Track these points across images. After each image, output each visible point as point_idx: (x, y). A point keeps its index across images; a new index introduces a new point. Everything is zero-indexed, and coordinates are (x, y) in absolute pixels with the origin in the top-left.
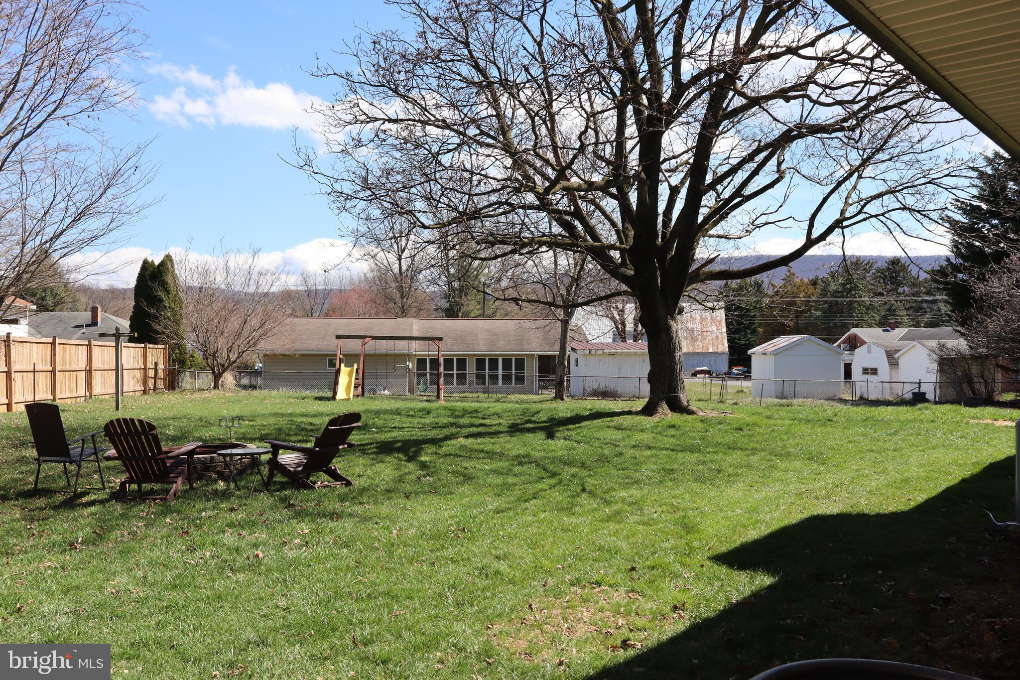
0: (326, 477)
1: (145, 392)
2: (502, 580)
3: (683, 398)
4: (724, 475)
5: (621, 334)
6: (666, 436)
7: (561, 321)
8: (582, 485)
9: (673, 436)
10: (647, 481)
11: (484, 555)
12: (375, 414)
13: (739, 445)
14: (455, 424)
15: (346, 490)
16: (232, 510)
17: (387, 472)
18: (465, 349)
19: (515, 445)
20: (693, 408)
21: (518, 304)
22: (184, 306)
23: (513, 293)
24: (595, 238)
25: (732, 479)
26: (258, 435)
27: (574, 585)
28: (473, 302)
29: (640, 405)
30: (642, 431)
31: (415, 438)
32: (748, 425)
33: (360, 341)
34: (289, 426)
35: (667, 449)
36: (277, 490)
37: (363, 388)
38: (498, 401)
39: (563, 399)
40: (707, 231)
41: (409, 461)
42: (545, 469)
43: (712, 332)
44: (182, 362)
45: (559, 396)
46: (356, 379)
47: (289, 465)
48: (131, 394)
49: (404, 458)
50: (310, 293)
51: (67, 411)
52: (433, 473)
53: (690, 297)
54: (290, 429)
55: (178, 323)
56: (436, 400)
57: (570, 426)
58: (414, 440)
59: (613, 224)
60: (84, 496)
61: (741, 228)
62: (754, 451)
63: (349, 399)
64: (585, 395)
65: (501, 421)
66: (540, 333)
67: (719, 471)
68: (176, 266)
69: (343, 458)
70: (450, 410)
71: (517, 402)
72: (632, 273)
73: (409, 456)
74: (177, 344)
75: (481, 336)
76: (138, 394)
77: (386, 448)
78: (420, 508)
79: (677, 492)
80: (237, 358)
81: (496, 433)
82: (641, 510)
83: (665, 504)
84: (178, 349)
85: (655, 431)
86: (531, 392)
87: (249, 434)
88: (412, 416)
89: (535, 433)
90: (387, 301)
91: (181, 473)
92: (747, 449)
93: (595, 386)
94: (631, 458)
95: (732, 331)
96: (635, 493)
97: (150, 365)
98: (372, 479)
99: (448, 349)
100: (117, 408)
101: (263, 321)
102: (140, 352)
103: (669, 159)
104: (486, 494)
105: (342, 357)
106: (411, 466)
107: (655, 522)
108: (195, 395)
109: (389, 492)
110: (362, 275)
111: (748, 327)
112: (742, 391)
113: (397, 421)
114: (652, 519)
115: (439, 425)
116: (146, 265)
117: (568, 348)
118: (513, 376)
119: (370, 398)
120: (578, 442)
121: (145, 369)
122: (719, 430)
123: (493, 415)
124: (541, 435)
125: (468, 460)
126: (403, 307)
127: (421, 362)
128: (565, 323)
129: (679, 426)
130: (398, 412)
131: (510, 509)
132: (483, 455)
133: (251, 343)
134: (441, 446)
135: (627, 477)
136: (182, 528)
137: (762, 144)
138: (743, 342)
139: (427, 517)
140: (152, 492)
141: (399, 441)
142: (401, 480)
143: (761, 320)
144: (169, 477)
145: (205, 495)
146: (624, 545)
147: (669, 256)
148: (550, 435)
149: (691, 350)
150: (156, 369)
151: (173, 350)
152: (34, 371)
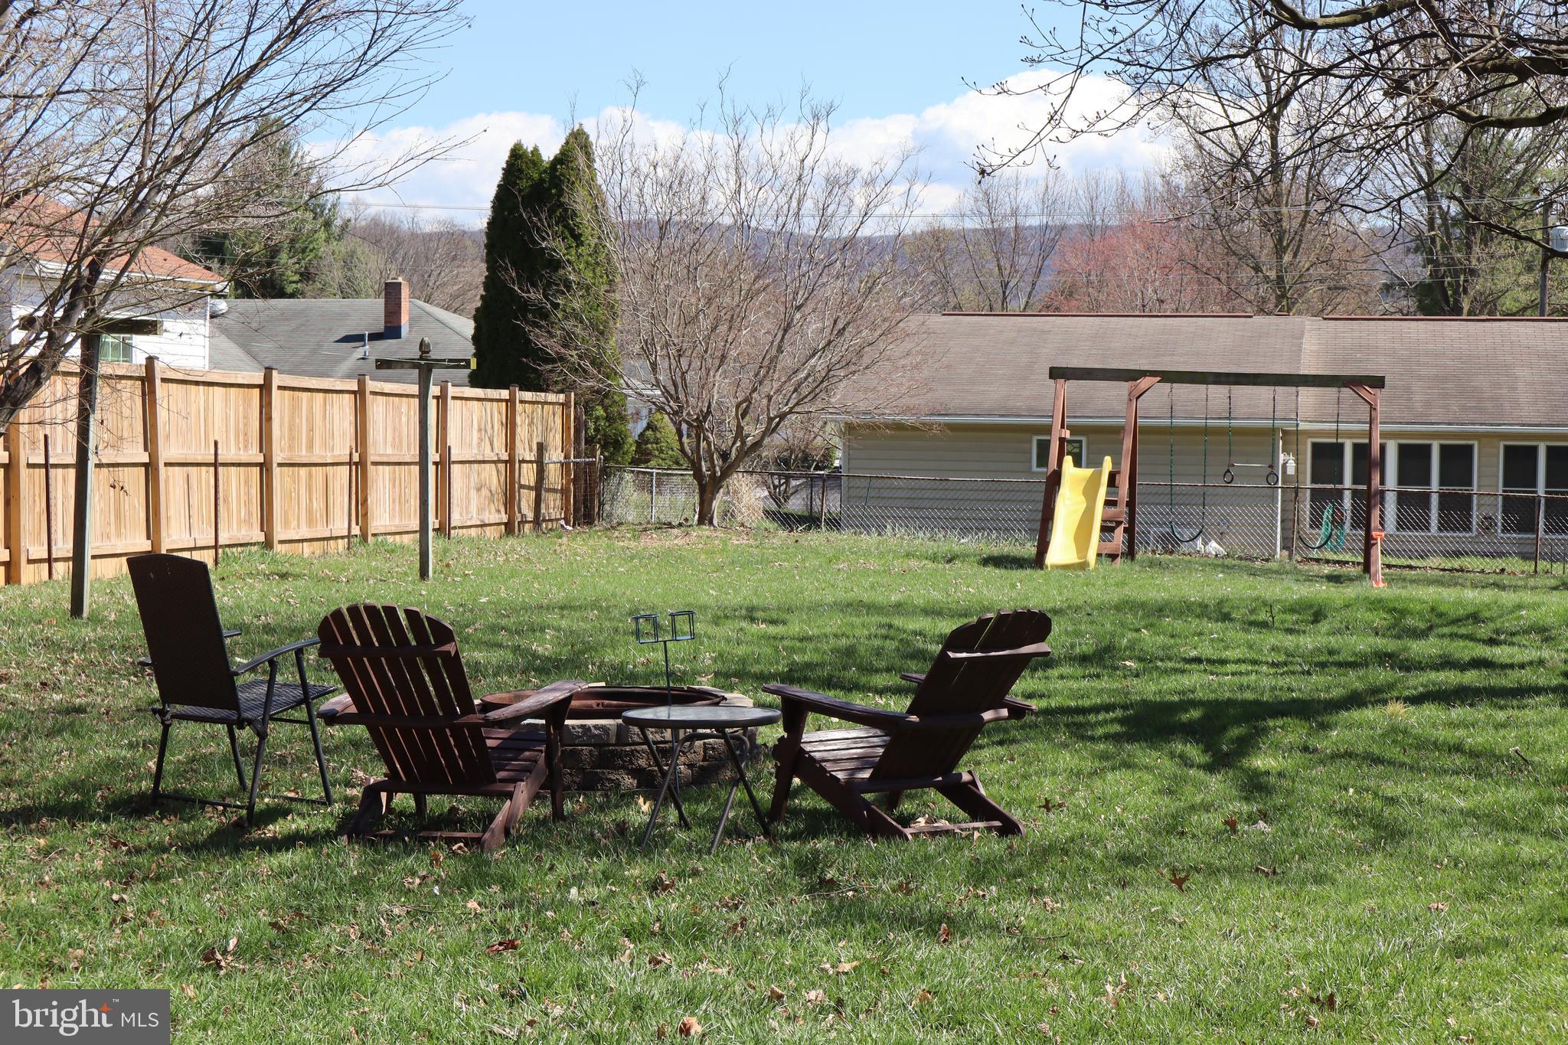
0: (947, 805)
1: (509, 528)
12: (1147, 615)
14: (1390, 656)
15: (997, 847)
16: (656, 887)
17: (1138, 799)
18: (1471, 416)
22: (618, 279)
26: (782, 668)
28: (1509, 264)
31: (1249, 696)
33: (1123, 388)
34: (877, 643)
36: (795, 837)
37: (1130, 531)
41: (1210, 768)
44: (613, 444)
46: (1108, 504)
47: (836, 761)
48: (473, 532)
49: (1199, 759)
50: (995, 235)
51: (296, 577)
52: (1282, 809)
54: (879, 652)
55: (601, 332)
56: (1359, 578)
58: (1245, 703)
60: (273, 821)
63: (1083, 566)
65: (1547, 654)
68: (597, 165)
69: (1014, 748)
70: (1392, 611)
73: (1216, 754)
74: (598, 392)
76: (492, 533)
77: (1150, 725)
78: (1213, 919)
80: (764, 434)
81: (1520, 693)
84: (602, 403)
87: (757, 661)
88: (1264, 625)
90: (1233, 260)
91: (527, 770)
97: (525, 451)
98: (1086, 817)
99: (1412, 415)
100: (424, 573)
101: (840, 326)
102: (498, 411)
104: (1439, 888)
105: (1067, 434)
106: (1216, 784)
108: (646, 542)
109: (1128, 862)
110: (1159, 180)
113: (1209, 641)
115: (1340, 658)
116: (519, 162)
119: (1152, 564)
121: (510, 462)
123: (1527, 631)
125: (1406, 774)
126: (1280, 280)
127: (1326, 455)
130: (1222, 613)
131: (1503, 944)
132: (1458, 760)
133: (805, 391)
134: (1325, 727)
136: (504, 931)
139: (1226, 949)
140: (451, 819)
141: (1194, 704)
142: (1174, 827)
144: (494, 780)
145: (589, 838)
150: (540, 463)
151: (588, 409)
152: (215, 465)
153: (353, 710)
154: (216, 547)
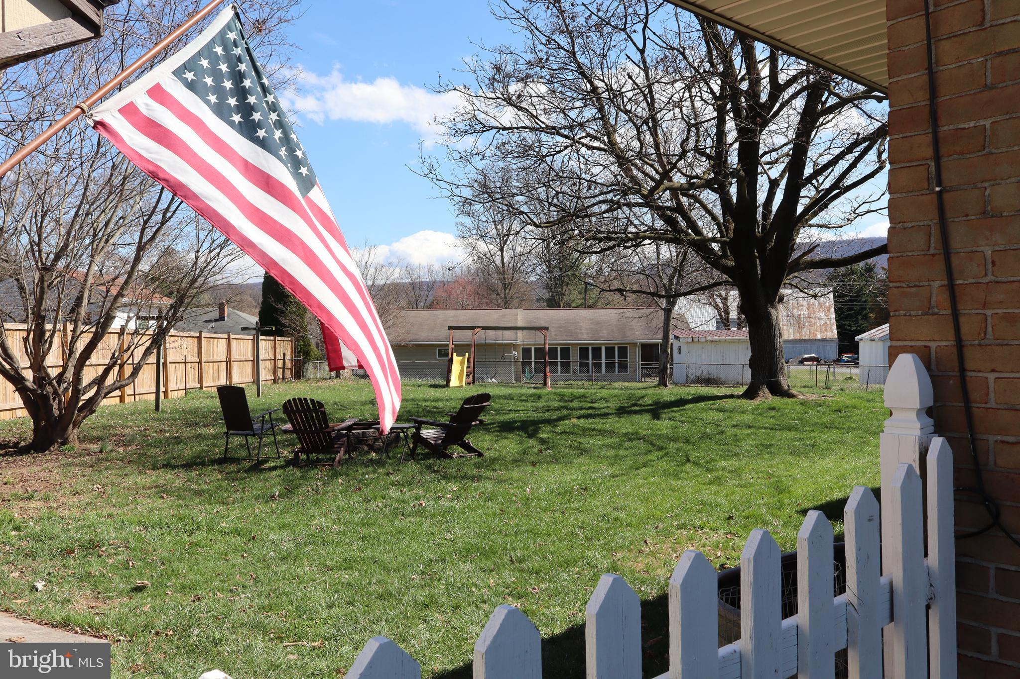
0: (460, 449)
1: (275, 381)
2: (622, 524)
3: (784, 382)
4: (818, 450)
5: (724, 322)
6: (766, 417)
7: (664, 309)
8: (687, 457)
9: (773, 417)
10: (746, 454)
11: (605, 506)
13: (836, 424)
14: (566, 407)
15: (480, 459)
16: (389, 473)
17: (512, 446)
18: (570, 338)
19: (624, 425)
20: (794, 391)
21: (622, 295)
23: (616, 285)
24: (697, 231)
25: (825, 452)
27: (681, 528)
28: (575, 292)
29: (741, 390)
30: (743, 412)
31: (532, 419)
32: (846, 407)
33: (470, 332)
34: (416, 409)
35: (765, 428)
36: (422, 459)
37: (474, 376)
38: (602, 388)
39: (666, 386)
40: (807, 221)
41: (529, 437)
42: (652, 444)
43: (820, 319)
44: (306, 354)
45: (663, 383)
46: (467, 367)
47: (431, 438)
49: (525, 435)
50: (413, 285)
52: (552, 447)
53: (792, 285)
54: (418, 412)
56: (544, 387)
57: (675, 409)
58: (531, 421)
59: (714, 218)
60: (265, 463)
61: (843, 216)
62: (850, 429)
63: (462, 386)
64: (688, 382)
65: (609, 405)
66: (643, 322)
67: (813, 446)
69: (471, 435)
70: (560, 395)
71: (621, 389)
72: (733, 263)
73: (528, 434)
74: (302, 336)
75: (584, 325)
76: (269, 383)
77: (507, 428)
78: (546, 473)
79: (773, 463)
81: (606, 415)
82: (740, 476)
83: (761, 472)
84: (303, 340)
85: (756, 412)
86: (634, 380)
88: (524, 400)
89: (641, 414)
90: (490, 292)
91: (343, 445)
92: (844, 428)
93: (698, 373)
94: (732, 435)
95: (841, 318)
96: (734, 463)
97: (279, 356)
98: (500, 451)
99: (554, 339)
100: (258, 395)
102: (270, 344)
103: (770, 152)
104: (602, 463)
105: (454, 347)
106: (532, 442)
107: (751, 485)
108: (319, 384)
109: (516, 462)
110: (465, 267)
111: (858, 313)
112: (851, 378)
113: (511, 405)
114: (749, 483)
115: (551, 408)
117: (671, 336)
118: (617, 364)
119: (481, 384)
120: (682, 422)
121: (274, 360)
122: (818, 412)
123: (601, 399)
124: (647, 417)
125: (583, 437)
126: (505, 298)
127: (526, 351)
128: (668, 312)
129: (779, 409)
130: (510, 397)
131: (623, 474)
132: (595, 433)
134: (557, 426)
135: (728, 451)
136: (353, 486)
137: (861, 137)
138: (854, 329)
139: (552, 480)
140: (320, 460)
141: (518, 421)
142: (525, 452)
143: (873, 305)
144: (334, 447)
145: (363, 463)
146: (724, 501)
147: (769, 247)
148: (656, 416)
149: (797, 337)
150: (284, 360)
151: (299, 342)
152: (185, 363)
153: (292, 429)
154: (185, 389)
